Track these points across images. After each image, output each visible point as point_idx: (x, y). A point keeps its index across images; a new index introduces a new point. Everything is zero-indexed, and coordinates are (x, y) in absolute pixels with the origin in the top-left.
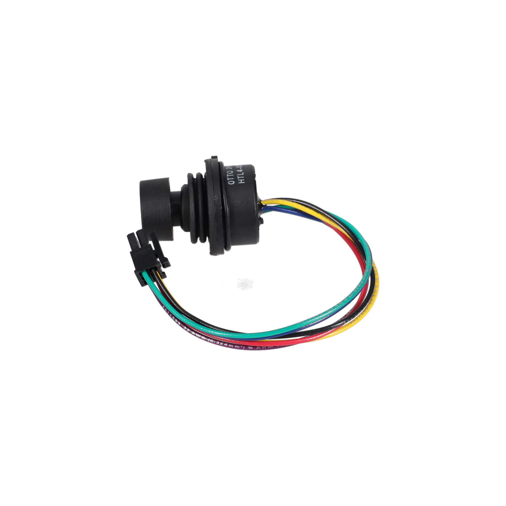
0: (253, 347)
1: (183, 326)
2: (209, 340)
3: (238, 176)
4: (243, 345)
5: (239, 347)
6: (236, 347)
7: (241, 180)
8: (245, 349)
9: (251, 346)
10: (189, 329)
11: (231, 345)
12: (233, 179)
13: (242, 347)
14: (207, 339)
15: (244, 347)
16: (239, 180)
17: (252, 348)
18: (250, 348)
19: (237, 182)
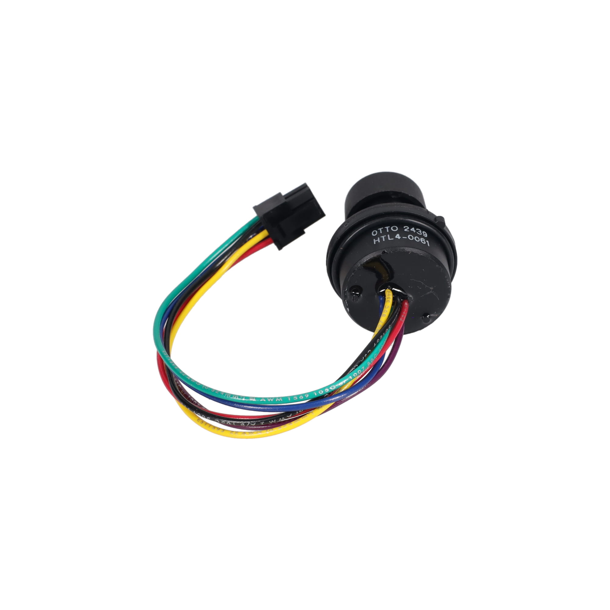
12: (381, 233)
16: (379, 238)
19: (376, 238)
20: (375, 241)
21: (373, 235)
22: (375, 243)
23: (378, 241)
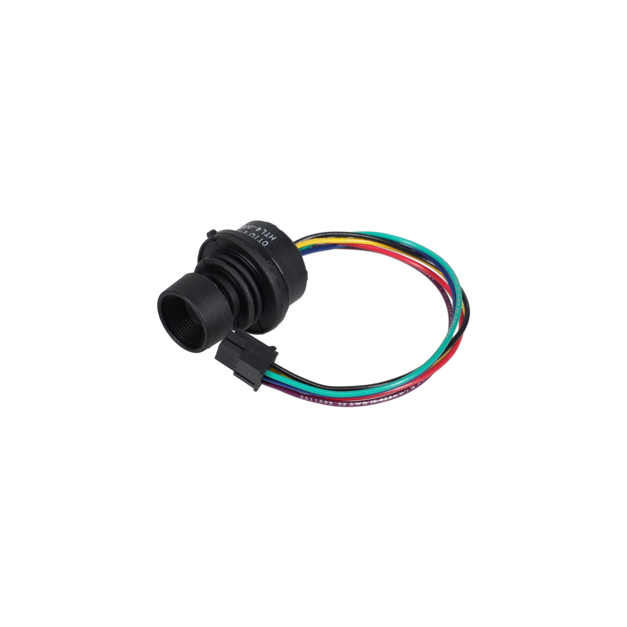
0: (414, 385)
1: (337, 403)
2: (371, 402)
3: (265, 235)
4: (405, 389)
5: (403, 393)
6: (401, 394)
7: (271, 237)
8: (409, 392)
9: (412, 386)
10: (345, 403)
11: (395, 394)
12: (263, 239)
13: (405, 391)
14: (369, 402)
15: (408, 390)
16: (269, 237)
17: (414, 387)
18: (412, 388)
19: (269, 240)
20: (273, 239)
21: (268, 243)
22: (276, 237)
23: (273, 237)
